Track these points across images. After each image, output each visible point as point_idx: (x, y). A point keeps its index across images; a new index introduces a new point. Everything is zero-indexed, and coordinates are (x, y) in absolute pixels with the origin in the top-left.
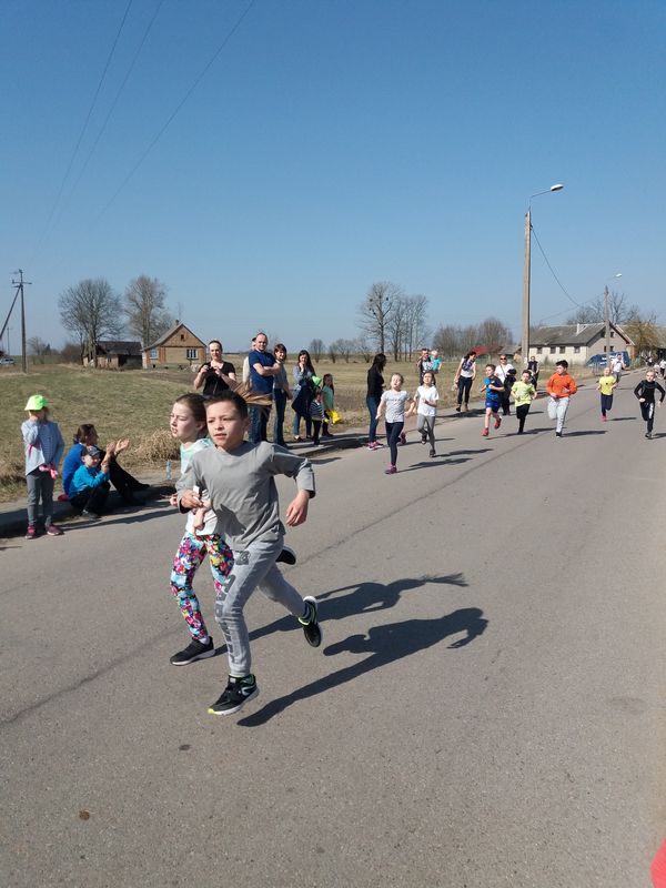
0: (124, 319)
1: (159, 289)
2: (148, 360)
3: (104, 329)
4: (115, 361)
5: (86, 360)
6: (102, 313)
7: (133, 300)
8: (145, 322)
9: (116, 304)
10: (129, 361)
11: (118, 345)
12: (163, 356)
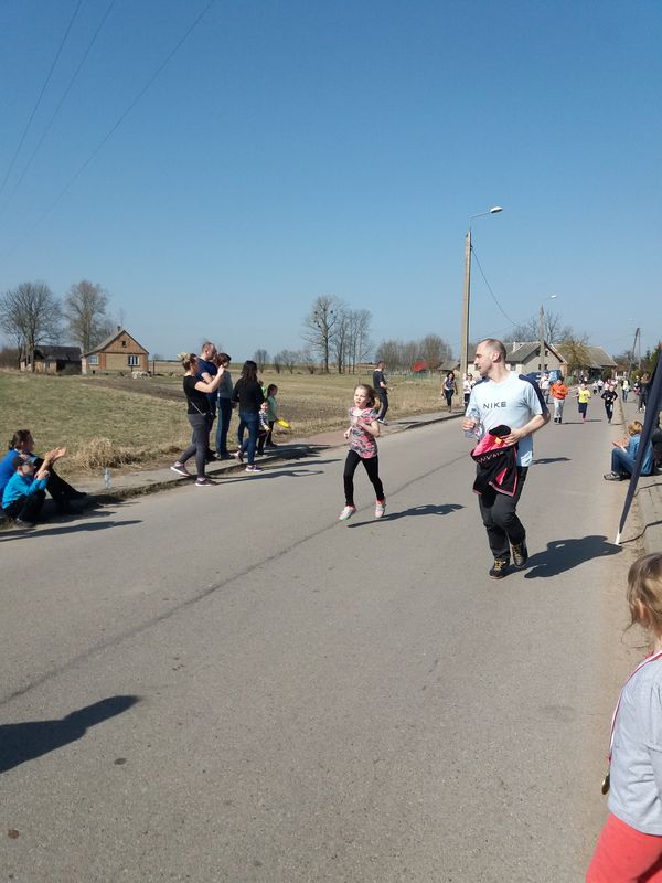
0: (64, 324)
2: (88, 366)
3: (42, 334)
4: (53, 366)
5: (23, 364)
6: (41, 317)
7: (73, 304)
8: (85, 327)
9: (56, 309)
10: (68, 367)
11: (57, 350)
12: (103, 362)
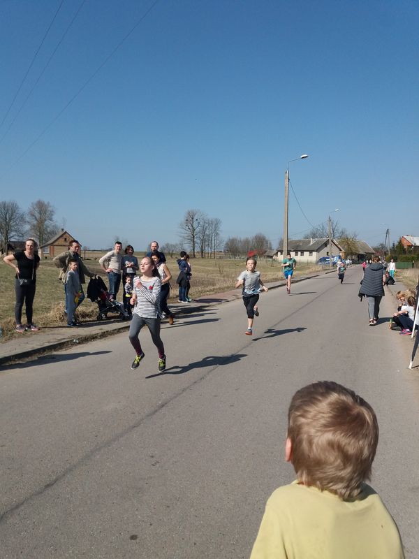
0: (27, 227)
1: (50, 209)
2: (42, 254)
3: (13, 233)
6: (12, 223)
7: (33, 215)
8: (40, 229)
9: (22, 219)
12: (52, 252)
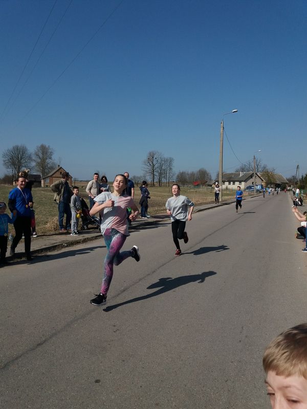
0: (33, 164)
1: (50, 151)
2: (44, 183)
3: (23, 168)
5: (14, 183)
6: (23, 161)
8: (43, 165)
9: (30, 158)
12: (51, 181)
